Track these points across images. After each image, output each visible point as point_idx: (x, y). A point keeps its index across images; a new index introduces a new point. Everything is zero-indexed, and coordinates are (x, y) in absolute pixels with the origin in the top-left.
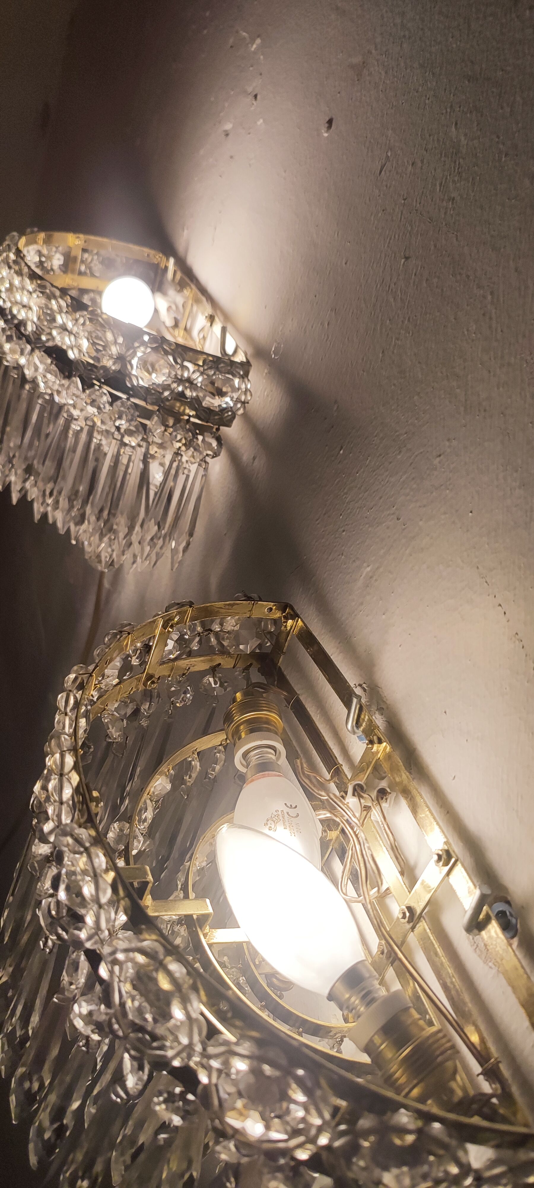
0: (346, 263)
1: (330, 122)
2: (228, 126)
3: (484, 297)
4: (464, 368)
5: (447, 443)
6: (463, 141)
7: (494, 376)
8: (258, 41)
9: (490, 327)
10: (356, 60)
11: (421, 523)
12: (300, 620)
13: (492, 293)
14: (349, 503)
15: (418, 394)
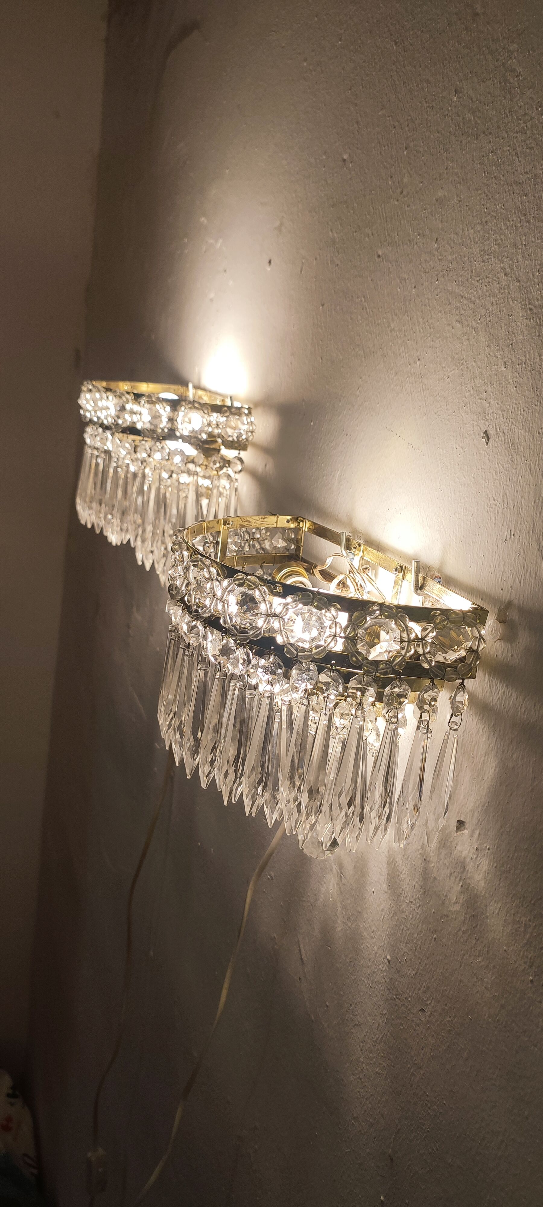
0: (294, 327)
1: (270, 262)
2: (212, 295)
3: (361, 301)
4: (360, 339)
5: (361, 380)
6: (336, 235)
7: (374, 334)
8: (221, 241)
9: (367, 313)
10: (278, 223)
11: (358, 428)
12: (307, 521)
13: (364, 297)
14: (321, 447)
15: (343, 367)
